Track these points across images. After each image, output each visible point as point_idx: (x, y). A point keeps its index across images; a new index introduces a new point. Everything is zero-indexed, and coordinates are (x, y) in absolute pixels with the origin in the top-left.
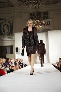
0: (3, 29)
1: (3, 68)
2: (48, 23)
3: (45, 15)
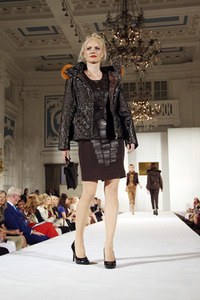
0: (55, 121)
1: (51, 220)
2: (168, 109)
3: (161, 90)
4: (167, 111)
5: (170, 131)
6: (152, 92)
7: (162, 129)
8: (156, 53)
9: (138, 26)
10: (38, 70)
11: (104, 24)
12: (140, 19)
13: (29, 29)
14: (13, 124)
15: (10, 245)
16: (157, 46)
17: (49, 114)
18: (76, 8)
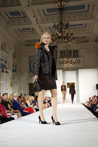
0: (33, 66)
1: (31, 106)
2: (79, 61)
3: (76, 54)
4: (78, 62)
5: (79, 70)
6: (72, 55)
7: (76, 69)
8: (74, 38)
9: (66, 28)
10: (26, 45)
11: (53, 27)
12: (67, 25)
13: (23, 29)
14: (16, 67)
15: (15, 116)
16: (74, 36)
17: (31, 63)
18: (41, 21)
